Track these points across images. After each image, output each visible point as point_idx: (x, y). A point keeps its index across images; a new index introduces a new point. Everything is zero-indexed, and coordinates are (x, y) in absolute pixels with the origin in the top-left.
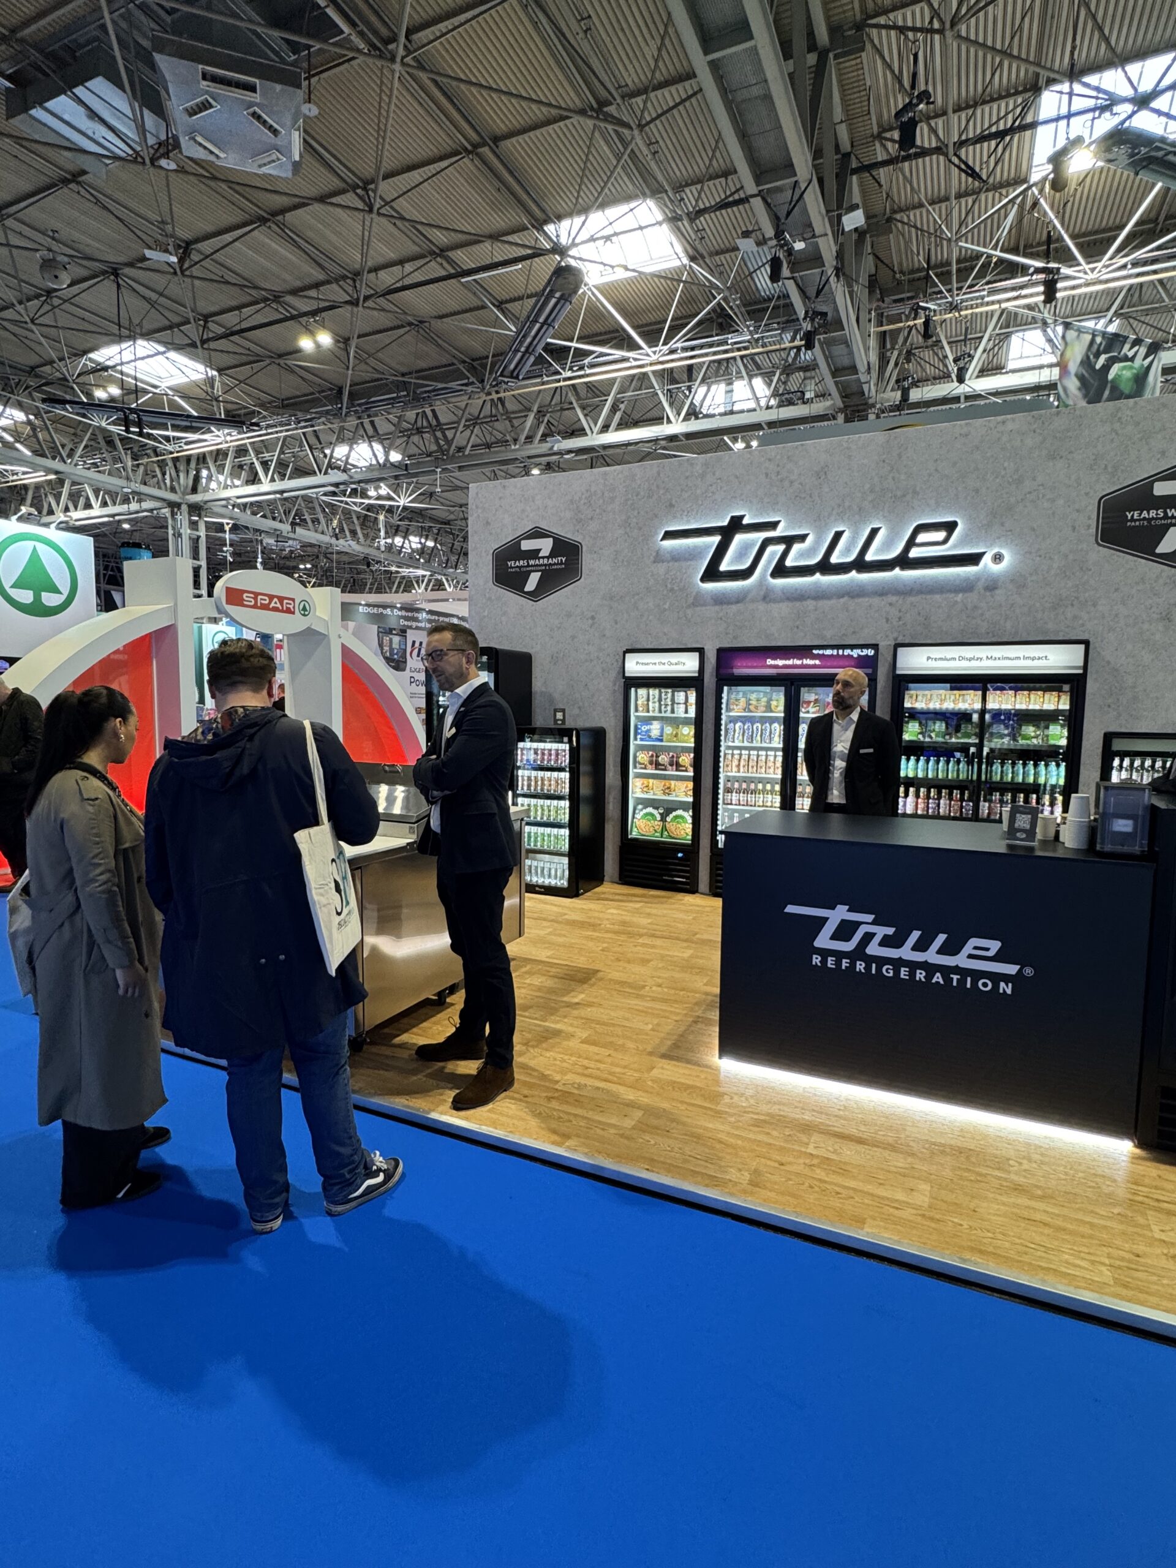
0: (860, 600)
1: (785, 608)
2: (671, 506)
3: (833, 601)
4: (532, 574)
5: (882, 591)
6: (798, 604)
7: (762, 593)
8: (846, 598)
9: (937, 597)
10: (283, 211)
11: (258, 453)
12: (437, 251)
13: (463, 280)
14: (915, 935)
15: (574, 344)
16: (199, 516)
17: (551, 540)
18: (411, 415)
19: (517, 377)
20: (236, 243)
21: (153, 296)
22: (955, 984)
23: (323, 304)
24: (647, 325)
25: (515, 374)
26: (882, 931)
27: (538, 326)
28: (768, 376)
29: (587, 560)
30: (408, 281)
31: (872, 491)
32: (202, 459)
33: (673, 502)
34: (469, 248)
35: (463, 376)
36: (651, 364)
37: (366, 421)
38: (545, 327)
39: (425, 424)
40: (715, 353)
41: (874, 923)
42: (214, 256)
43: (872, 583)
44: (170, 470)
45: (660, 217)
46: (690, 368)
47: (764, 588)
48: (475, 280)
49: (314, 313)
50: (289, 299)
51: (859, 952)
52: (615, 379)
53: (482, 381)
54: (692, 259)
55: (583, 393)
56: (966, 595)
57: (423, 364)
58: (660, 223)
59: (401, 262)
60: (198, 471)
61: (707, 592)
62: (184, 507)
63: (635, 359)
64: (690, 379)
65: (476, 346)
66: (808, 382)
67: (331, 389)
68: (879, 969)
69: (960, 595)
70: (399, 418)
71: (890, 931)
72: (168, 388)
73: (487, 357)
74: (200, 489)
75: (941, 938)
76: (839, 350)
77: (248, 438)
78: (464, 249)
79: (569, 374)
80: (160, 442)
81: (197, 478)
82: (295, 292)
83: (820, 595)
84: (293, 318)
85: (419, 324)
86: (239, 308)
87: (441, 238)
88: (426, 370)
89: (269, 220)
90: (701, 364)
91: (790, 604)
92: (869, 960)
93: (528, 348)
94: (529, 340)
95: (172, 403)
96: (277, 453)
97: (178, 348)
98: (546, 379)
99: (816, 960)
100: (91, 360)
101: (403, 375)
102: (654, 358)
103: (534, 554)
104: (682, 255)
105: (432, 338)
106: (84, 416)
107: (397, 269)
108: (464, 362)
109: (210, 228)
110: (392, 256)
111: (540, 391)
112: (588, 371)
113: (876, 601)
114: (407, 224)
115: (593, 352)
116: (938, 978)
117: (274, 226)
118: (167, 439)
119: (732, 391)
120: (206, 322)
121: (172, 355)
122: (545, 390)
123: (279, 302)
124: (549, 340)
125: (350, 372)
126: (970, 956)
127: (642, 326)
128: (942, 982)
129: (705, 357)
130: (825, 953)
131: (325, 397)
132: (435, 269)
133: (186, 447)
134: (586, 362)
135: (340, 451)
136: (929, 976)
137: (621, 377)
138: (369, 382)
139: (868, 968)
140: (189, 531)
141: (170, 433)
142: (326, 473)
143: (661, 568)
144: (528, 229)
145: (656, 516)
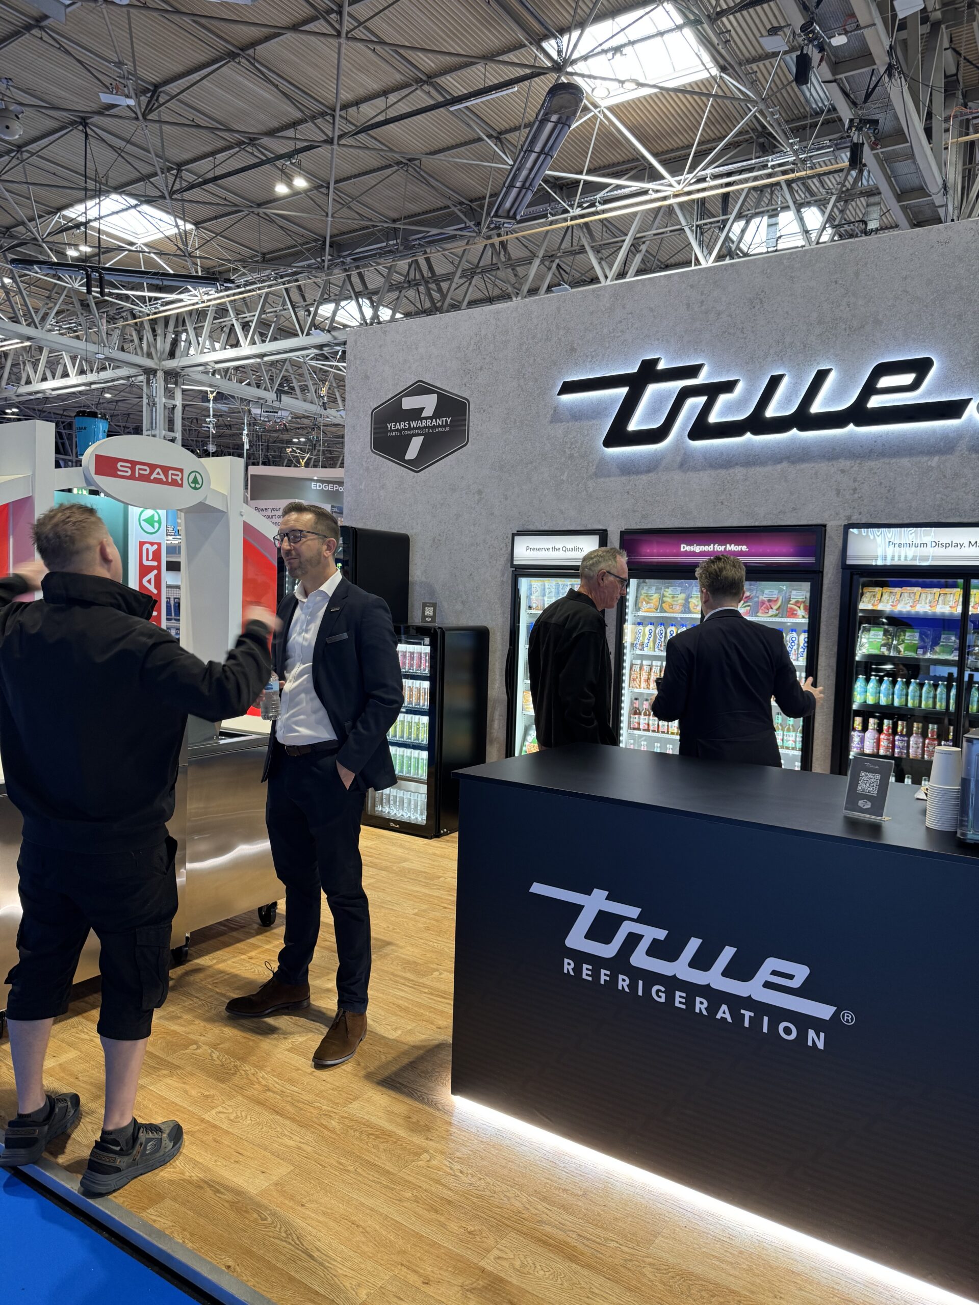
0: (804, 466)
1: (706, 478)
2: (573, 350)
3: (769, 468)
4: (414, 438)
5: (832, 453)
6: (723, 472)
7: (679, 459)
8: (785, 464)
9: (905, 461)
10: (254, 44)
11: (238, 313)
12: (424, 78)
13: (452, 109)
14: (694, 944)
15: (584, 177)
16: (176, 383)
17: (436, 395)
18: (403, 264)
19: (514, 217)
20: (204, 81)
21: (121, 144)
22: (747, 1024)
23: (300, 145)
24: (667, 152)
25: (511, 213)
26: (652, 933)
27: (533, 156)
28: (821, 204)
29: (475, 420)
30: (391, 113)
31: (819, 323)
32: (180, 321)
33: (575, 345)
34: (459, 73)
35: (460, 221)
36: (676, 196)
37: (354, 273)
38: (543, 156)
39: (418, 277)
40: (756, 179)
41: (640, 920)
42: (181, 96)
43: (819, 442)
44: (147, 334)
45: (679, 20)
46: (726, 196)
47: (683, 452)
48: (467, 107)
49: (289, 156)
50: (265, 141)
51: (621, 962)
52: (635, 214)
53: (478, 224)
54: (723, 69)
55: (597, 231)
56: (944, 458)
57: (414, 208)
58: (679, 28)
59: (385, 93)
60: (177, 334)
61: (613, 458)
62: (160, 374)
63: (657, 191)
64: (725, 211)
65: (473, 185)
66: (870, 209)
67: (316, 240)
68: (647, 990)
69: (936, 459)
70: (389, 268)
71: (661, 934)
72: (145, 245)
73: (484, 198)
74: (178, 353)
75: (728, 953)
76: (903, 167)
77: (228, 296)
78: (453, 74)
79: (578, 211)
80: (137, 305)
81: (175, 343)
82: (271, 133)
83: (751, 459)
84: (268, 161)
85: (408, 163)
86: (213, 154)
87: (428, 63)
88: (419, 214)
89: (238, 55)
90: (739, 192)
91: (713, 473)
92: (636, 974)
93: (525, 182)
94: (524, 173)
95: (148, 261)
96: (257, 314)
97: (149, 201)
98: (551, 218)
99: (568, 966)
100: (64, 217)
101: (394, 221)
102: (678, 188)
103: (416, 413)
104: (710, 64)
105: (424, 177)
106: (59, 279)
107: (380, 102)
108: (461, 203)
109: (178, 68)
110: (374, 86)
111: (547, 232)
112: (600, 208)
113: (823, 467)
114: (387, 48)
115: (608, 185)
116: (724, 1013)
117: (243, 60)
118: (143, 299)
119: (776, 224)
120: (179, 171)
121: (145, 208)
122: (553, 230)
123: (254, 145)
124: (547, 172)
125: (330, 219)
126: (768, 985)
127: (663, 153)
128: (730, 1020)
129: (743, 184)
130: (580, 957)
131: (308, 250)
132: (421, 97)
133: (162, 308)
134: (598, 197)
135: (326, 310)
136: (713, 1008)
137: (643, 211)
138: (357, 230)
139: (633, 986)
140: (164, 400)
141: (147, 294)
142: (308, 334)
143: (559, 430)
144: (525, 46)
145: (555, 363)
